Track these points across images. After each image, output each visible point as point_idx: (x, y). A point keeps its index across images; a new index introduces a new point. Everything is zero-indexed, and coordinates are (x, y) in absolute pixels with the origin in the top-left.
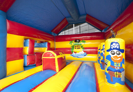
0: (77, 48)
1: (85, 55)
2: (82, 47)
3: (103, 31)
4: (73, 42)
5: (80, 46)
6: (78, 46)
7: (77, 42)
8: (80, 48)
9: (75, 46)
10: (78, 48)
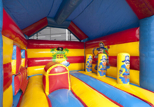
0: (59, 58)
1: (68, 65)
2: (65, 56)
3: (82, 41)
4: (55, 50)
5: (63, 55)
6: (61, 55)
7: (60, 50)
8: (62, 57)
9: (58, 55)
10: (61, 58)
